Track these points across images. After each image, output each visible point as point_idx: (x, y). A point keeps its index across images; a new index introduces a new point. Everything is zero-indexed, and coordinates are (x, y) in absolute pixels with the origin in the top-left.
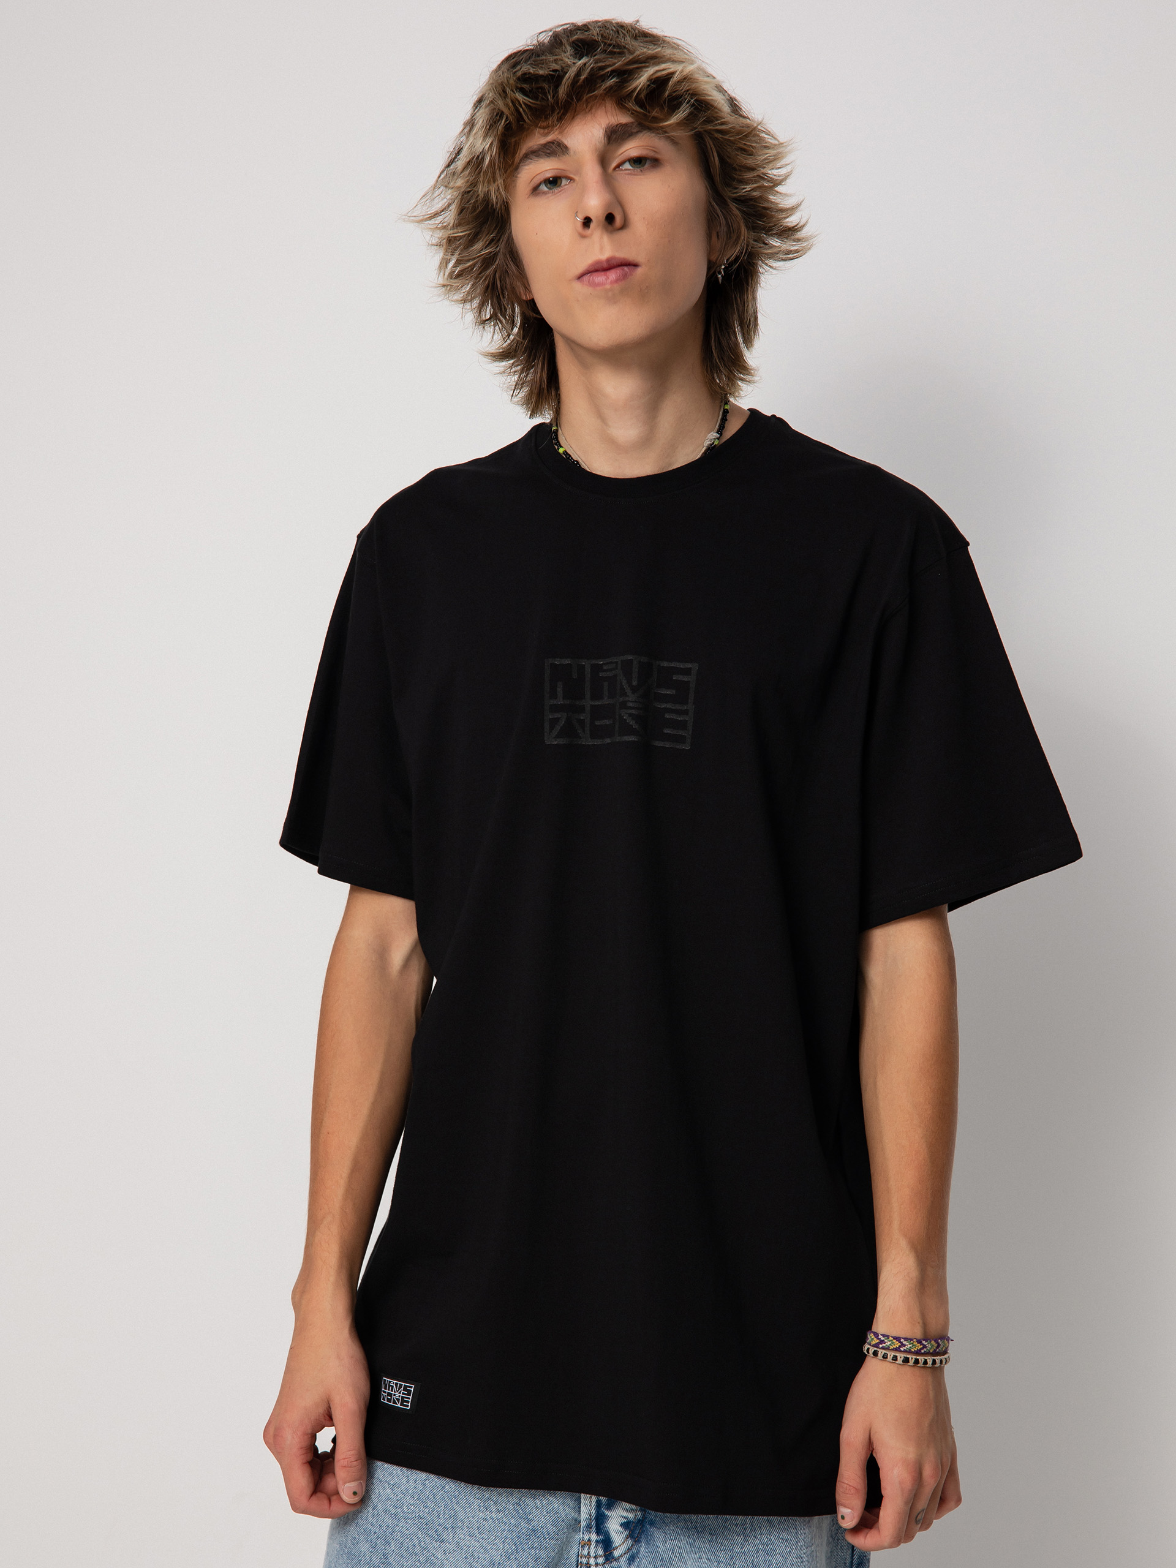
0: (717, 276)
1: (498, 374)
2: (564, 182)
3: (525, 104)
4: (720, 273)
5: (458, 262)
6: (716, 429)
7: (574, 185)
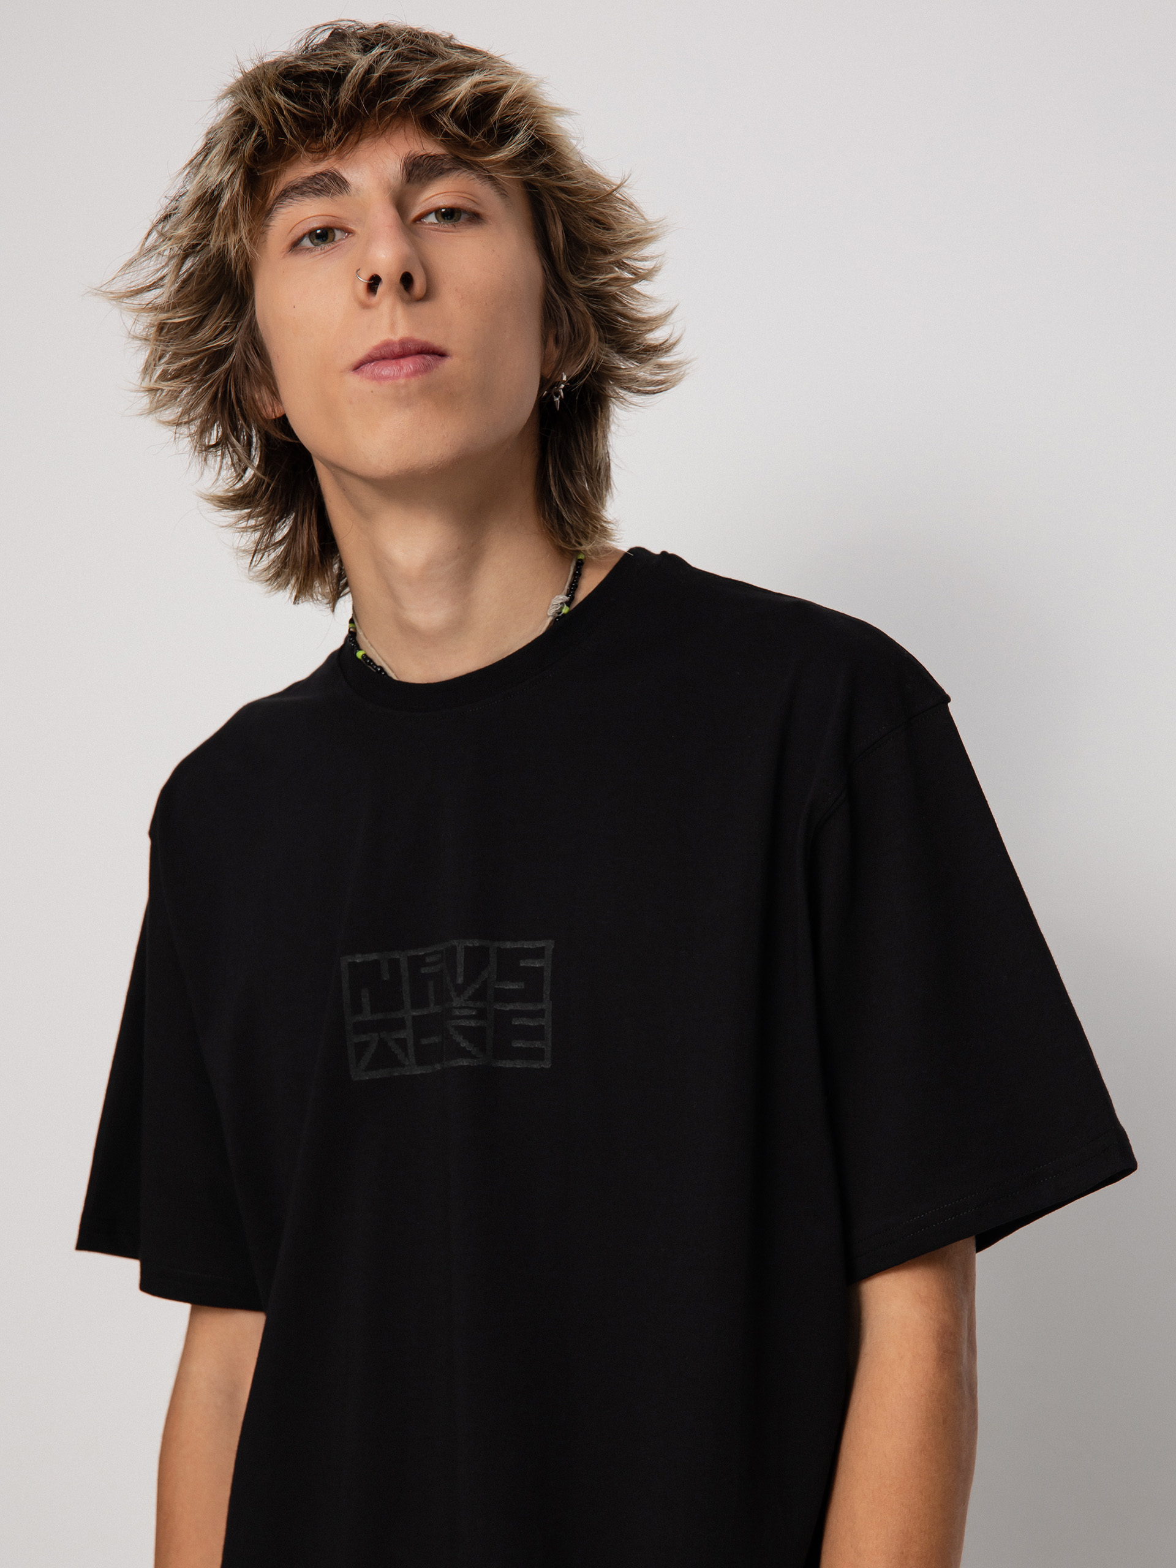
0: (553, 398)
1: (226, 527)
2: (338, 234)
3: (289, 111)
4: (557, 394)
5: (176, 356)
6: (565, 591)
7: (353, 239)
